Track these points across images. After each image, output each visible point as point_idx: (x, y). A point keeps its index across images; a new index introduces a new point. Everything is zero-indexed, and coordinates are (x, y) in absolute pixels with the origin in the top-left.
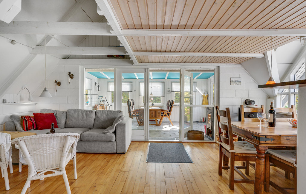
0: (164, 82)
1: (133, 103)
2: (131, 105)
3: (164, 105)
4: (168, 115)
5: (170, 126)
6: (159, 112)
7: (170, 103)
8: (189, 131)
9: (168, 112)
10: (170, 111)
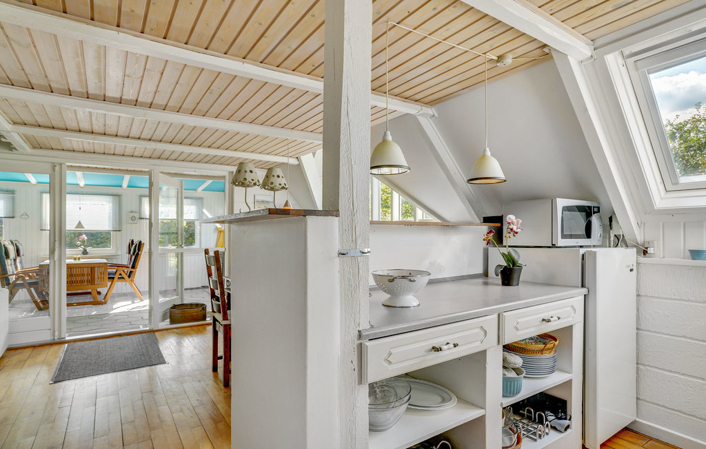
0: (118, 196)
1: (18, 251)
2: (7, 256)
3: (120, 253)
4: (129, 277)
5: (133, 303)
6: (102, 270)
7: (134, 246)
8: (175, 307)
9: (130, 269)
10: (133, 267)
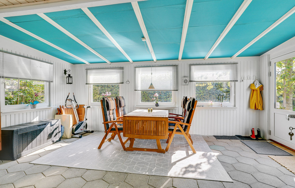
0: (176, 66)
3: (177, 106)
